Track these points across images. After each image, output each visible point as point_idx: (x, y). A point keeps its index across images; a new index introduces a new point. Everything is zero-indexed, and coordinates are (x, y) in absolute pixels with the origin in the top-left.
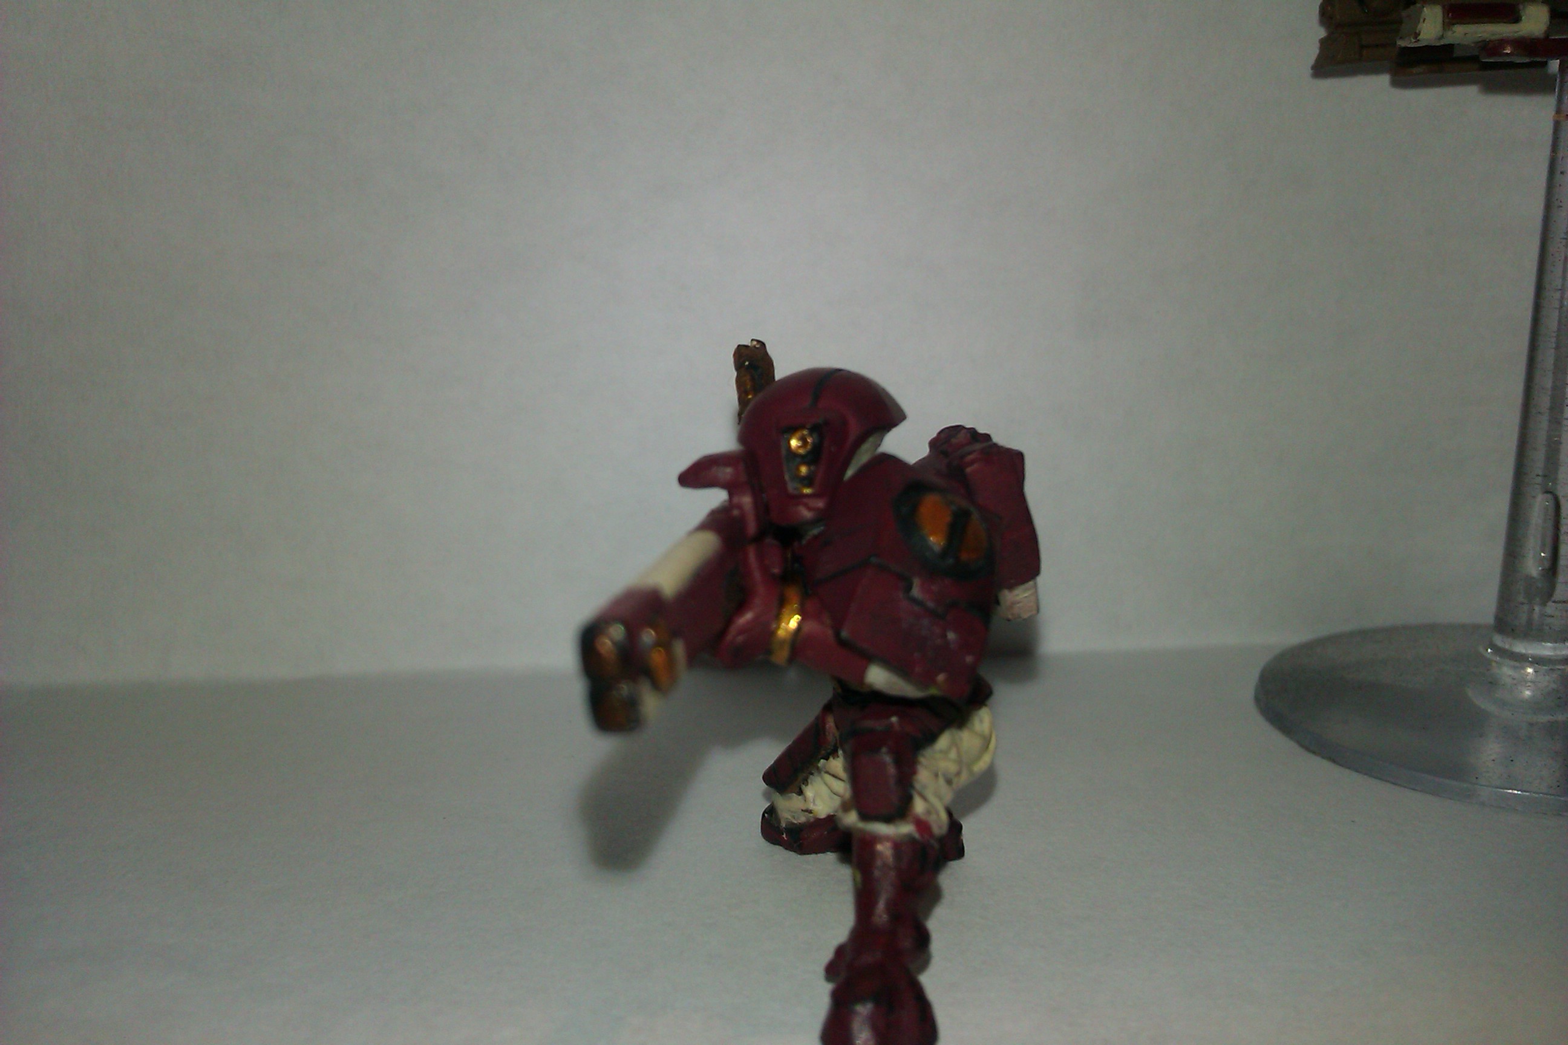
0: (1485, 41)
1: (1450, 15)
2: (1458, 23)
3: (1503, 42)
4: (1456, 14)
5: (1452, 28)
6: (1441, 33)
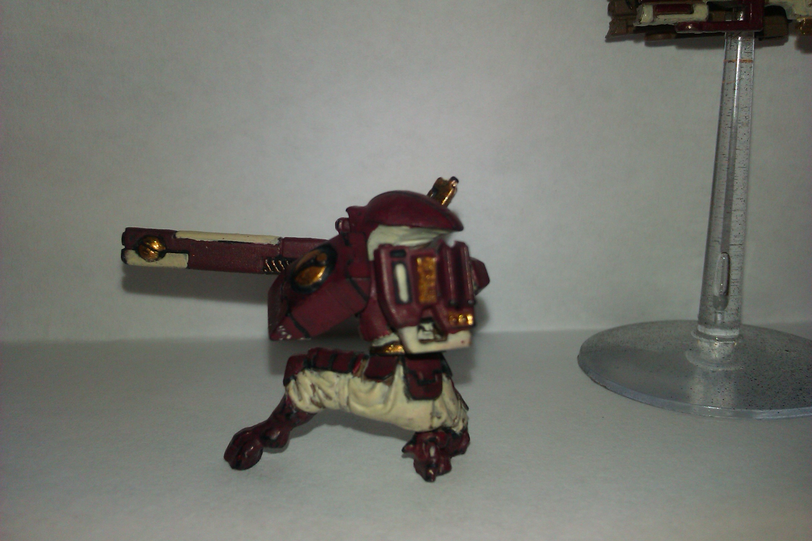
0: (677, 23)
1: (657, 10)
2: (660, 14)
3: (685, 24)
4: (660, 10)
5: (658, 17)
6: (652, 19)
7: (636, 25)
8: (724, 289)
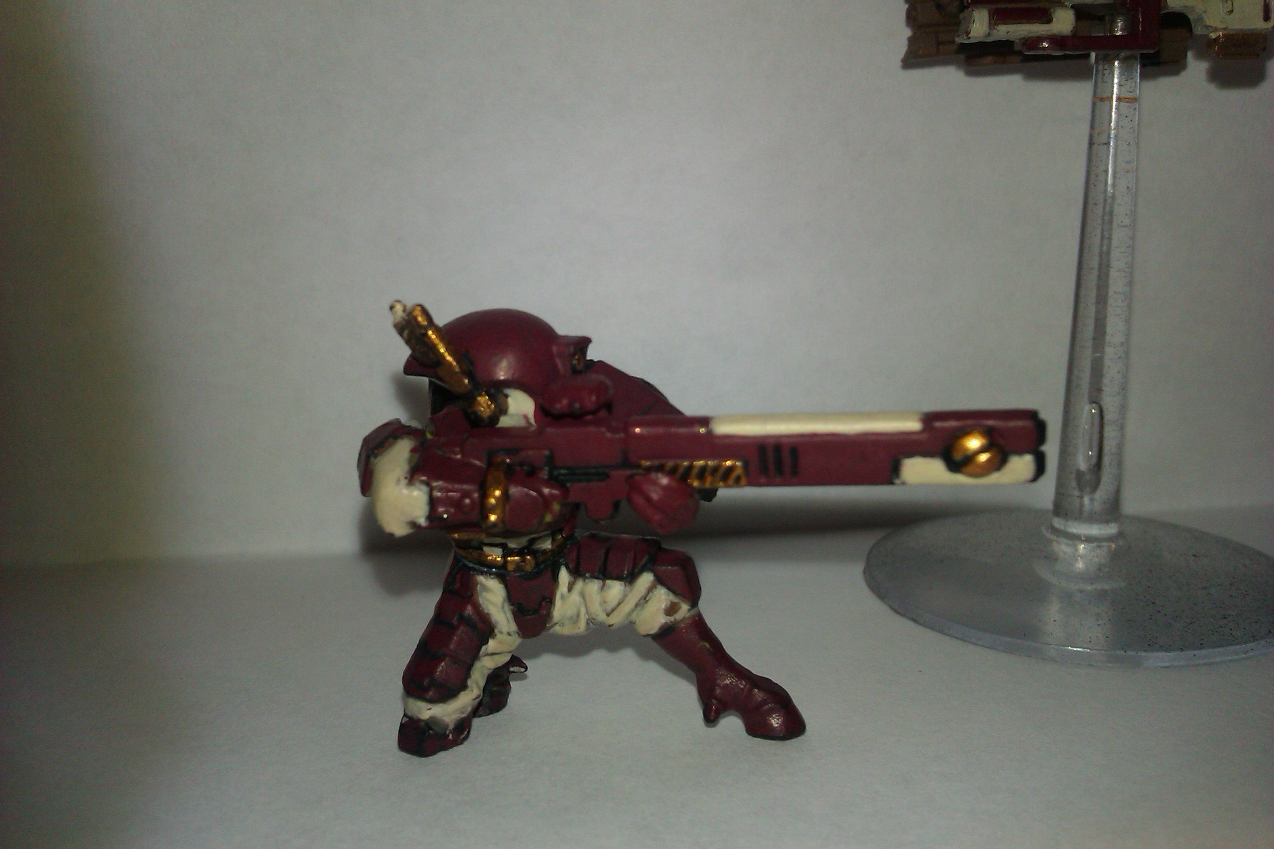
0: (1025, 38)
1: (995, 17)
2: (1000, 24)
3: (1040, 39)
4: (999, 16)
5: (996, 27)
6: (988, 31)
7: (959, 40)
8: (1094, 461)
